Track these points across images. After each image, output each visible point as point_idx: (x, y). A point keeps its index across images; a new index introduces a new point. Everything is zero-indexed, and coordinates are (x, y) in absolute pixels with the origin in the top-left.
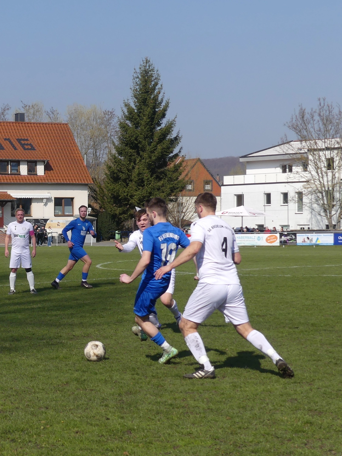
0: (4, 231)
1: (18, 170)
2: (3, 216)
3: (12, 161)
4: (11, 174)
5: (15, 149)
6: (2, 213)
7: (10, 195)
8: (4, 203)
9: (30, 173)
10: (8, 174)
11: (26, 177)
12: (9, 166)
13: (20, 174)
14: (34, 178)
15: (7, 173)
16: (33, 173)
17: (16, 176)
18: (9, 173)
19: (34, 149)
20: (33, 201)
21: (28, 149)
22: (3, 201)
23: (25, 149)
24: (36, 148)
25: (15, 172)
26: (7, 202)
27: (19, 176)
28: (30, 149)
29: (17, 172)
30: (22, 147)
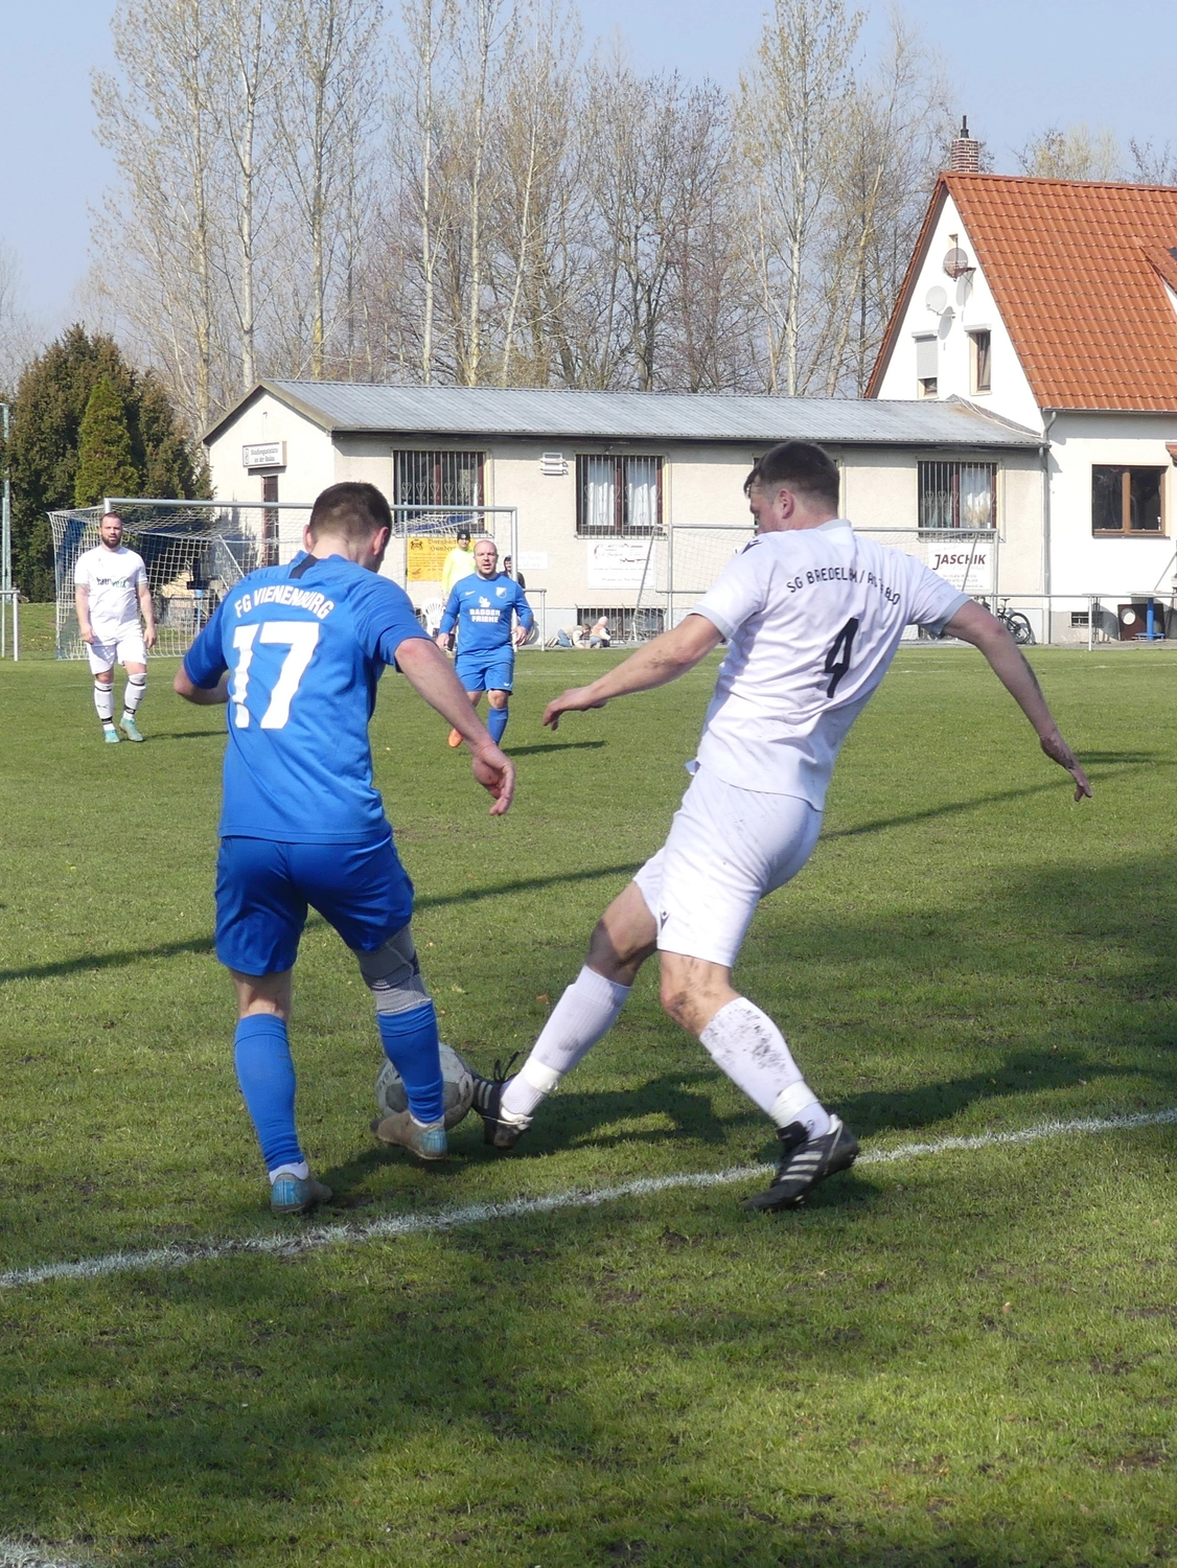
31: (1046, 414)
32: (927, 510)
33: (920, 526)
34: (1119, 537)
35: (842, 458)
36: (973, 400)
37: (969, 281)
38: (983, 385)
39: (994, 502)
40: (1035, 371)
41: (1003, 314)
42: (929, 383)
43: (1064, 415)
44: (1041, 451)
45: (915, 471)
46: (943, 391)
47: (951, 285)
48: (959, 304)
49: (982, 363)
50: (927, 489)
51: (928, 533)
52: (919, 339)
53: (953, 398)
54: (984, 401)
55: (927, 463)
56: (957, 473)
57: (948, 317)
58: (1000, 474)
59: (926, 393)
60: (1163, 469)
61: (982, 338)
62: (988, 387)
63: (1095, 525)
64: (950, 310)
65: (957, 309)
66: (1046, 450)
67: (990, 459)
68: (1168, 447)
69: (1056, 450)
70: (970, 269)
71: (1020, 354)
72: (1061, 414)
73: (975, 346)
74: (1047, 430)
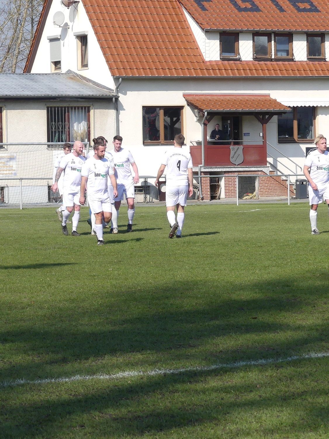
0: (268, 173)
1: (289, 52)
2: (265, 143)
3: (277, 34)
4: (277, 60)
5: (281, 10)
6: (264, 137)
7: (276, 100)
8: (267, 116)
9: (312, 57)
10: (271, 60)
11: (306, 66)
12: (273, 42)
13: (292, 60)
14: (320, 67)
15: (268, 57)
16: (317, 57)
17: (287, 63)
18: (273, 57)
19: (316, 10)
20: (319, 111)
21: (305, 10)
22: (264, 114)
23: (299, 10)
24: (319, 8)
25: (284, 55)
26: (271, 114)
27: (292, 63)
28: (310, 10)
29: (288, 55)
30: (293, 5)
31: (116, 79)
32: (52, 132)
33: (48, 141)
34: (158, 145)
35: (5, 106)
36: (79, 73)
37: (76, 8)
38: (84, 65)
39: (89, 128)
40: (110, 56)
41: (93, 26)
42: (57, 64)
43: (126, 80)
44: (114, 99)
45: (45, 112)
46: (64, 68)
47: (66, 11)
48: (71, 21)
49: (83, 52)
50: (52, 121)
51: (52, 145)
52: (52, 40)
53: (69, 72)
54: (84, 73)
55: (51, 107)
56: (68, 112)
57: (65, 28)
58: (92, 112)
59: (56, 69)
60: (182, 107)
61: (83, 39)
62: (86, 66)
63: (144, 138)
64: (66, 24)
65: (70, 24)
66: (117, 99)
67: (86, 104)
68: (184, 96)
69: (122, 98)
70: (76, 2)
71: (102, 47)
72: (125, 79)
73: (80, 44)
74: (117, 88)
